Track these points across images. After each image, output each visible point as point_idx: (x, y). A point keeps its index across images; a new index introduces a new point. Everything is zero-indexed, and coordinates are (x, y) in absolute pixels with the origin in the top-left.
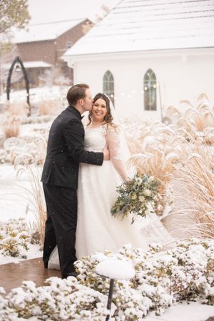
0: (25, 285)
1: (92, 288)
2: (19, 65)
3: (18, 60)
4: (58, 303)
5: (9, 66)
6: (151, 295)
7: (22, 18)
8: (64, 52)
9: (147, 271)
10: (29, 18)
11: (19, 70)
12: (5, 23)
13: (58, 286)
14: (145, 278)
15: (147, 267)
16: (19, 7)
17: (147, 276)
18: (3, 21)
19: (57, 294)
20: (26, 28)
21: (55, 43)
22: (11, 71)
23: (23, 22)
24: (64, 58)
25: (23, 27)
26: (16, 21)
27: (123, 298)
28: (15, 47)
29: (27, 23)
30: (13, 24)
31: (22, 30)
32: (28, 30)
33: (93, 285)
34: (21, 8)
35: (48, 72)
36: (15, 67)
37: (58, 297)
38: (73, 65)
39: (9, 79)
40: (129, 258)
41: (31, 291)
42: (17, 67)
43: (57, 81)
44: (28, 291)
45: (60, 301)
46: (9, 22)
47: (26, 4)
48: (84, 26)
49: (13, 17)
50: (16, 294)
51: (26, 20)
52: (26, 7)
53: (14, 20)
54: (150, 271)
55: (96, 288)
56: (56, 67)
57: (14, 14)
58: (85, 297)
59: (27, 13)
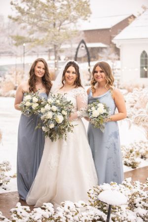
0: (45, 206)
1: (99, 209)
2: (84, 45)
3: (83, 42)
4: (68, 220)
5: (76, 46)
6: (143, 216)
7: (86, 13)
8: (114, 37)
9: (143, 198)
10: (91, 13)
11: (83, 48)
12: (74, 16)
13: (69, 208)
14: (140, 203)
15: (143, 195)
16: (84, 6)
17: (142, 201)
18: (73, 15)
19: (67, 213)
20: (88, 20)
21: (110, 31)
22: (78, 49)
23: (86, 16)
24: (114, 41)
25: (87, 19)
26: (81, 15)
27: (120, 218)
28: (83, 33)
29: (89, 16)
30: (80, 17)
31: (86, 21)
32: (90, 22)
33: (100, 207)
34: (85, 6)
35: (105, 50)
36: (81, 46)
37: (68, 216)
38: (120, 46)
39: (76, 55)
40: (128, 188)
41: (49, 211)
42: (82, 47)
43: (110, 56)
44: (47, 210)
45: (69, 219)
46: (77, 15)
47: (88, 4)
48: (130, 20)
49: (79, 12)
50: (36, 212)
51: (88, 15)
52: (89, 5)
53: (80, 14)
54: (145, 198)
55: (101, 209)
56: (110, 47)
57: (80, 10)
58: (89, 216)
59: (89, 10)
